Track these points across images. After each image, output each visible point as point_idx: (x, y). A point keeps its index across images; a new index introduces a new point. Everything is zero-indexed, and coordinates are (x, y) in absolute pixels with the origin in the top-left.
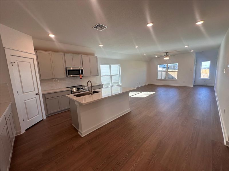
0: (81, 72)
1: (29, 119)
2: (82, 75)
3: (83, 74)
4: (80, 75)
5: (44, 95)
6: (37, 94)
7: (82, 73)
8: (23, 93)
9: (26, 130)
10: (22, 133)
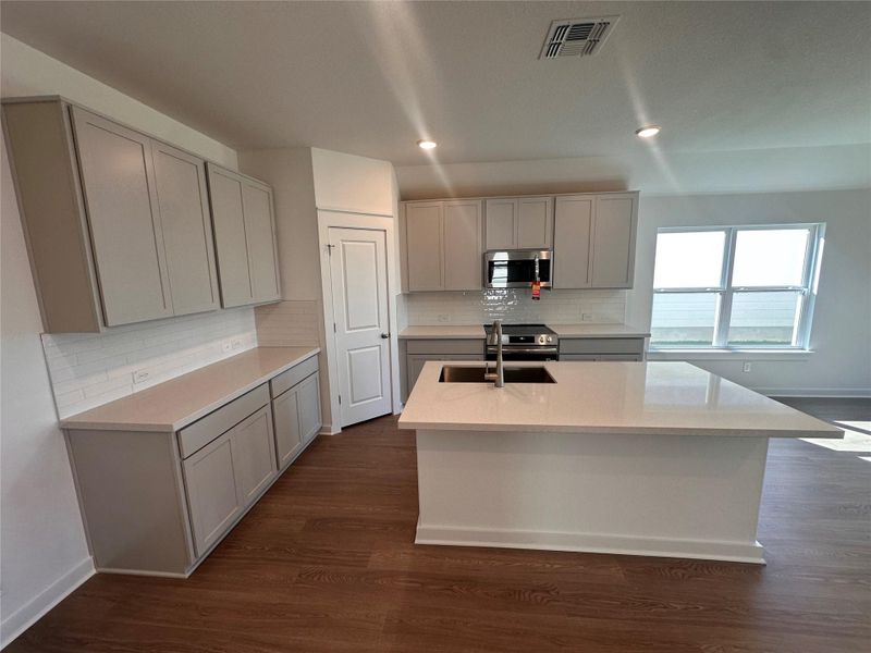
0: (537, 271)
1: (354, 402)
2: (542, 284)
3: (547, 279)
4: (535, 283)
5: (404, 342)
6: (383, 337)
7: (545, 276)
8: (349, 329)
9: (343, 429)
10: (332, 434)
